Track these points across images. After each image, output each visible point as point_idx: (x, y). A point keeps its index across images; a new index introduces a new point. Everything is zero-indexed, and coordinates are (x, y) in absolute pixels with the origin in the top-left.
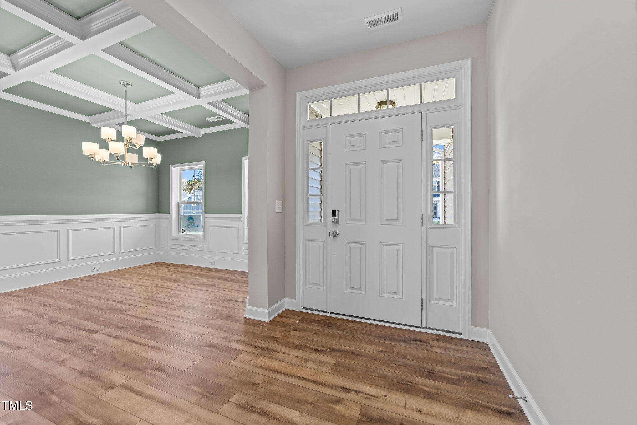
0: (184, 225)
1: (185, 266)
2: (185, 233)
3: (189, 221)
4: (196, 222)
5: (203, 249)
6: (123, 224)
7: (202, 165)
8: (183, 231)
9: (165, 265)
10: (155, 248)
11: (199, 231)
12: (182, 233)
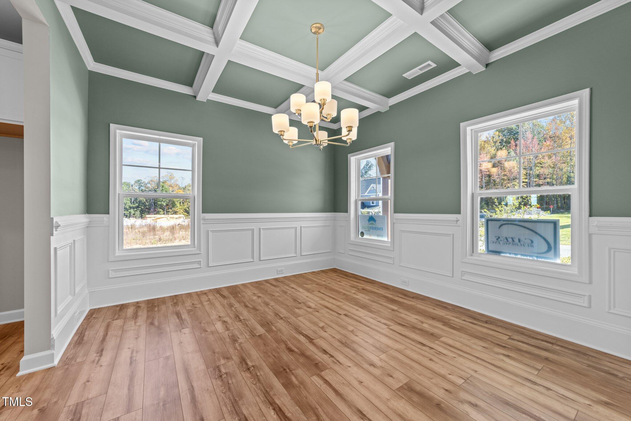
0: (363, 227)
1: (367, 281)
2: (364, 237)
3: (370, 222)
4: (378, 224)
5: (390, 261)
6: (304, 224)
7: (390, 148)
8: (362, 234)
9: (344, 274)
10: (331, 252)
11: (382, 236)
12: (360, 237)
